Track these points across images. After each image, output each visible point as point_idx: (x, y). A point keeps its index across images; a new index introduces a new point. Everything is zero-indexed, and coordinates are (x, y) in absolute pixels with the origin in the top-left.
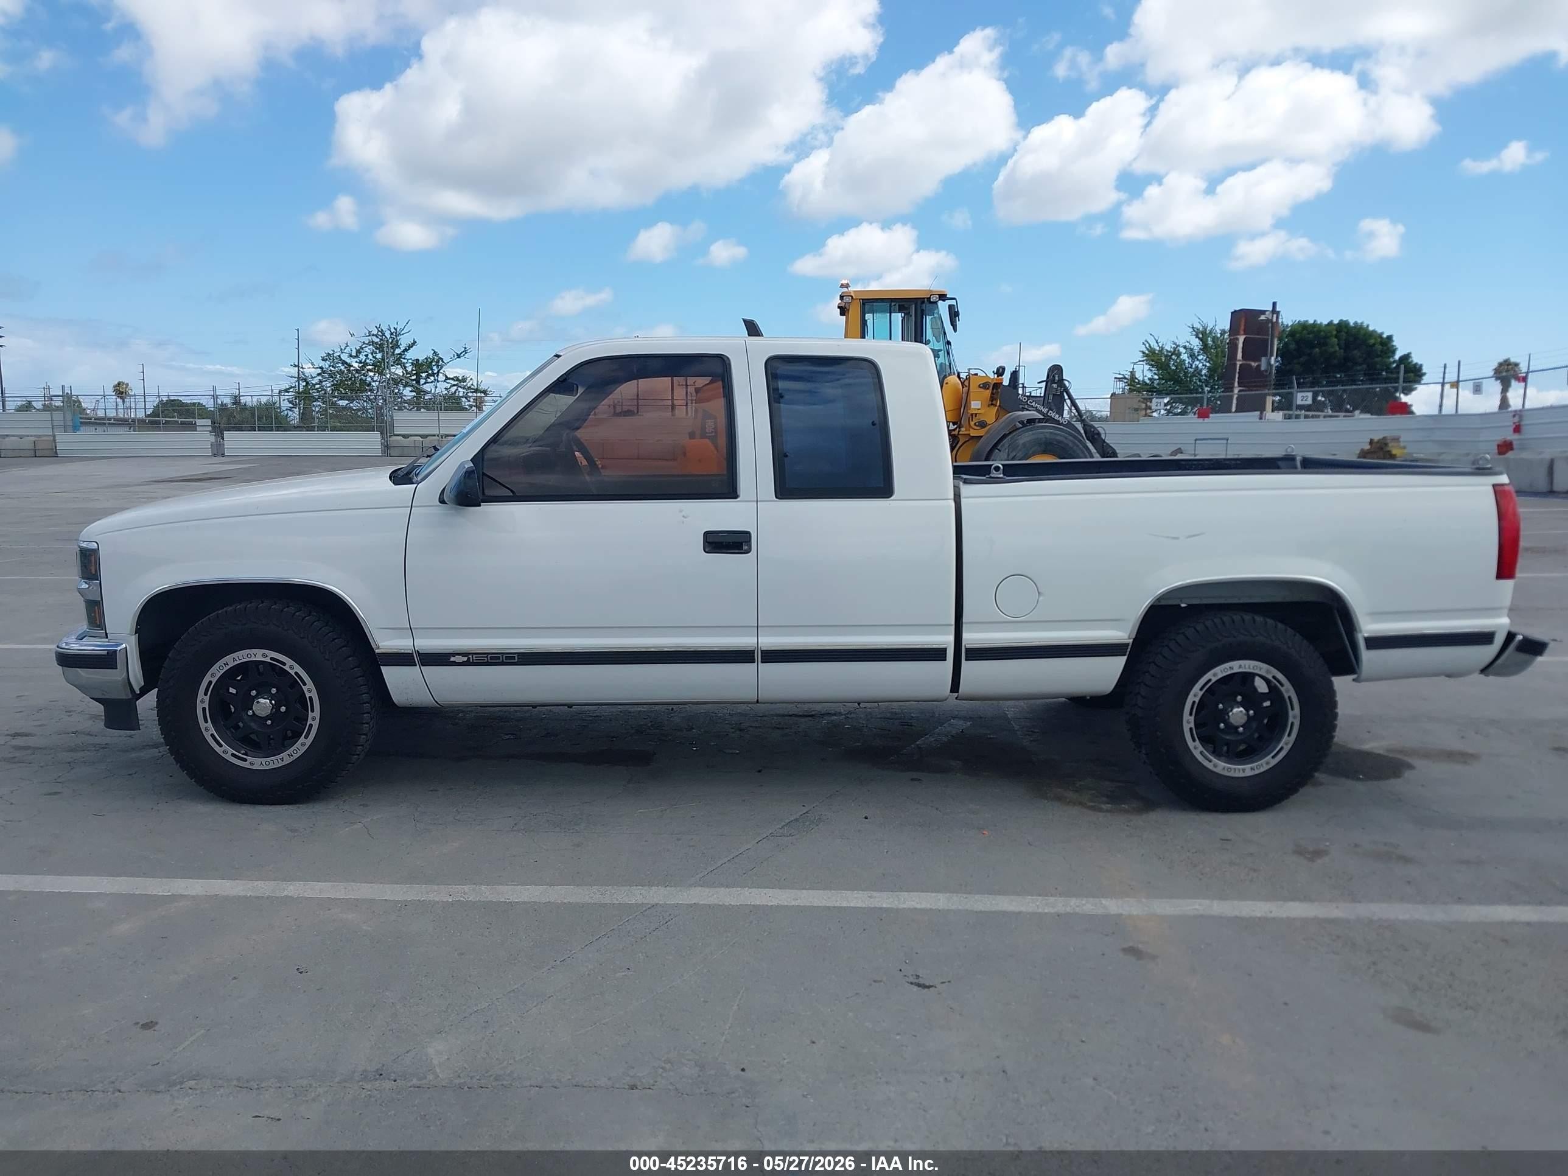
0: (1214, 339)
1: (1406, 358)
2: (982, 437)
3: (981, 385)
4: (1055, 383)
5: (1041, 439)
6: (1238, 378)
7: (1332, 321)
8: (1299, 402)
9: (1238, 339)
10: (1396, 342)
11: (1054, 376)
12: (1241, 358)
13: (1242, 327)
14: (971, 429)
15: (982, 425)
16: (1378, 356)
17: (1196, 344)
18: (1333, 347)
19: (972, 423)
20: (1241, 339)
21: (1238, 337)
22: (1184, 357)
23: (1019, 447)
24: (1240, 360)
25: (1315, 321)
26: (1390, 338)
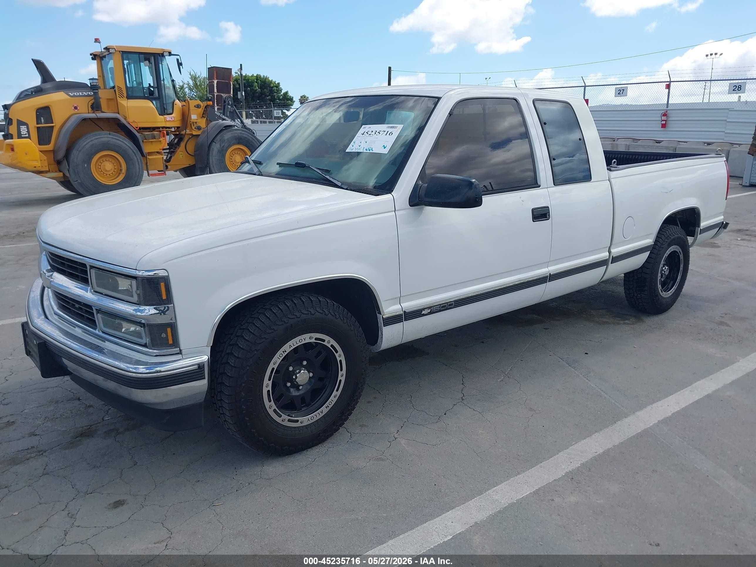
0: (200, 81)
1: (286, 93)
2: (199, 135)
3: (196, 106)
4: (230, 105)
5: (236, 136)
6: (216, 102)
7: (253, 74)
8: (275, 115)
9: (214, 82)
10: (281, 86)
11: (228, 102)
12: (216, 92)
13: (215, 76)
14: (193, 131)
15: (199, 128)
16: (275, 92)
17: (191, 83)
18: (255, 87)
19: (193, 128)
20: (215, 82)
21: (214, 81)
22: (187, 90)
23: (225, 142)
24: (216, 93)
25: (246, 74)
26: (279, 84)
